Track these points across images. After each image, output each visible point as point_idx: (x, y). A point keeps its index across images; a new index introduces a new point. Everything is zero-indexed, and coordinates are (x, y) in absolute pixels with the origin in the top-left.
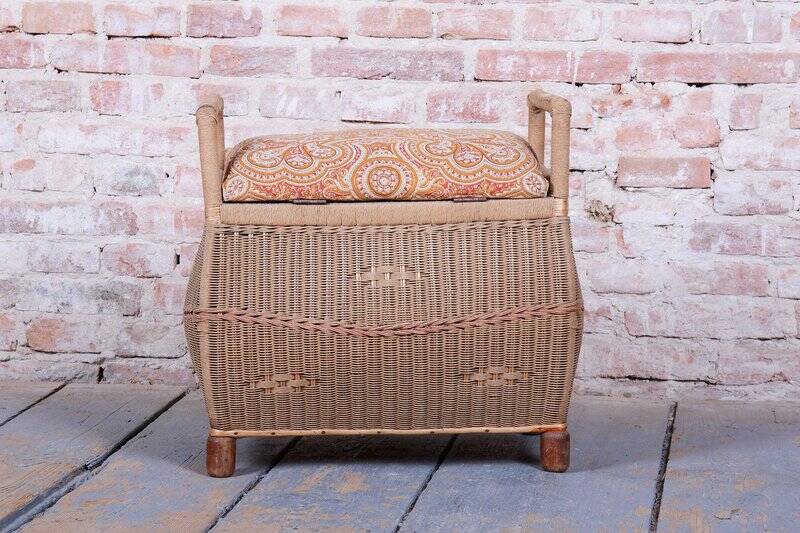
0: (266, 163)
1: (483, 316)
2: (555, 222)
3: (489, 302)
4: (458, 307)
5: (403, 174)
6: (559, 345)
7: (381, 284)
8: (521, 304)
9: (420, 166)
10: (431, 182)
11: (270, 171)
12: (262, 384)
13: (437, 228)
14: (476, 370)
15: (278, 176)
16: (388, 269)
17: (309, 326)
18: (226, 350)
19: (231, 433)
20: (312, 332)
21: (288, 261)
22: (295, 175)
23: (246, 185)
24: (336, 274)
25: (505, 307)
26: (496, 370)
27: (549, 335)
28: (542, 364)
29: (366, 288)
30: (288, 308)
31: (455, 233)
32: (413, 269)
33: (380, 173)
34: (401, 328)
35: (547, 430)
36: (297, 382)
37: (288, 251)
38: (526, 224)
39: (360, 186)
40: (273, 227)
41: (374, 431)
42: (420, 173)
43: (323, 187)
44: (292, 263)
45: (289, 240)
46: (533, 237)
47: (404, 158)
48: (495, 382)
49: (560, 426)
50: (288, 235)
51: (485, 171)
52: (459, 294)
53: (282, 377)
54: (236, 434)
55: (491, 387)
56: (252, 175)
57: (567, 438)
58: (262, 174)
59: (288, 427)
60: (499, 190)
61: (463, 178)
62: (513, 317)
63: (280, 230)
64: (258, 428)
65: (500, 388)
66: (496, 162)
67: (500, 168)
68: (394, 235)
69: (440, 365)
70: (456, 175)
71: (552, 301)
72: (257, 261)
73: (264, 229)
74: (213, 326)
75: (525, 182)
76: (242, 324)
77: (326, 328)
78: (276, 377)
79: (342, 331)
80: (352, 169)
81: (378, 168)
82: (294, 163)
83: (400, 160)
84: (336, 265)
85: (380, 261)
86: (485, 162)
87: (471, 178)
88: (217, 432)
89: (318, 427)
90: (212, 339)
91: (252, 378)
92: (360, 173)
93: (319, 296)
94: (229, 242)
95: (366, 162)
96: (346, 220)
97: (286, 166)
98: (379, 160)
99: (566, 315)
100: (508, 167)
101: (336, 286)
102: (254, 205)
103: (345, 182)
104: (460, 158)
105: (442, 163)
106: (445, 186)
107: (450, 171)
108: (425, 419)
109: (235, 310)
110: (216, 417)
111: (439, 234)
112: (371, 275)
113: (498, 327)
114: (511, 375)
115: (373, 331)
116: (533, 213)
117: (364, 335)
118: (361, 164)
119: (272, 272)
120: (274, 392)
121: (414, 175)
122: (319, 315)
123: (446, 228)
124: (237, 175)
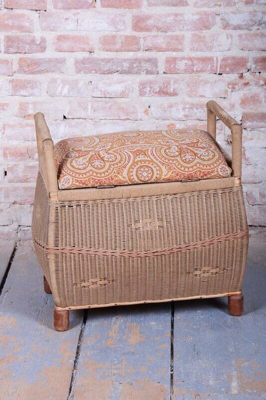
0: (81, 167)
1: (199, 242)
2: (235, 190)
3: (202, 234)
4: (187, 239)
5: (154, 169)
6: (239, 254)
7: (146, 229)
8: (219, 234)
9: (163, 164)
10: (170, 173)
11: (83, 171)
12: (83, 284)
13: (173, 196)
14: (196, 269)
15: (88, 174)
16: (148, 220)
17: (109, 254)
18: (64, 268)
19: (67, 309)
20: (110, 257)
21: (95, 219)
22: (97, 173)
23: (71, 180)
24: (121, 225)
25: (211, 237)
26: (206, 269)
27: (233, 249)
28: (230, 264)
29: (138, 232)
30: (97, 245)
31: (183, 199)
32: (162, 220)
33: (142, 169)
34: (157, 252)
35: (232, 295)
36: (103, 282)
37: (95, 214)
38: (220, 192)
39: (132, 178)
40: (87, 201)
41: (142, 302)
42: (163, 168)
43: (112, 179)
44: (98, 221)
45: (95, 208)
46: (224, 198)
47: (154, 160)
48: (206, 275)
49: (238, 293)
50: (95, 205)
51: (198, 165)
52: (186, 231)
53: (94, 280)
54: (70, 308)
55: (204, 277)
56: (74, 175)
57: (242, 298)
58: (80, 174)
59: (97, 303)
60: (206, 175)
61: (186, 170)
62: (215, 241)
63: (90, 203)
64: (81, 305)
65: (208, 277)
66: (203, 160)
67: (206, 163)
68: (151, 201)
69: (178, 268)
70: (182, 169)
71: (235, 232)
72: (79, 221)
73: (82, 203)
74: (57, 256)
75: (219, 170)
76: (72, 255)
77: (118, 254)
78: (91, 280)
79: (126, 256)
80: (127, 168)
81: (141, 167)
82: (96, 166)
83: (152, 161)
84: (121, 220)
85: (144, 216)
86: (197, 160)
87: (191, 169)
88: (59, 309)
89: (113, 302)
90: (57, 263)
91: (78, 282)
92: (131, 170)
93: (113, 237)
94: (63, 211)
95: (135, 163)
96: (125, 195)
97: (92, 168)
98: (141, 161)
99: (242, 238)
100: (210, 162)
101: (122, 231)
102: (76, 190)
103: (124, 176)
104: (184, 158)
105: (174, 162)
106: (177, 175)
107: (179, 166)
108: (169, 294)
109: (68, 248)
110: (59, 301)
111: (174, 200)
112: (140, 225)
113: (207, 247)
114: (214, 271)
115: (142, 254)
116: (223, 186)
117: (137, 257)
118: (132, 165)
119: (87, 226)
120: (90, 287)
121: (161, 170)
122: (113, 248)
123: (178, 196)
124: (66, 175)
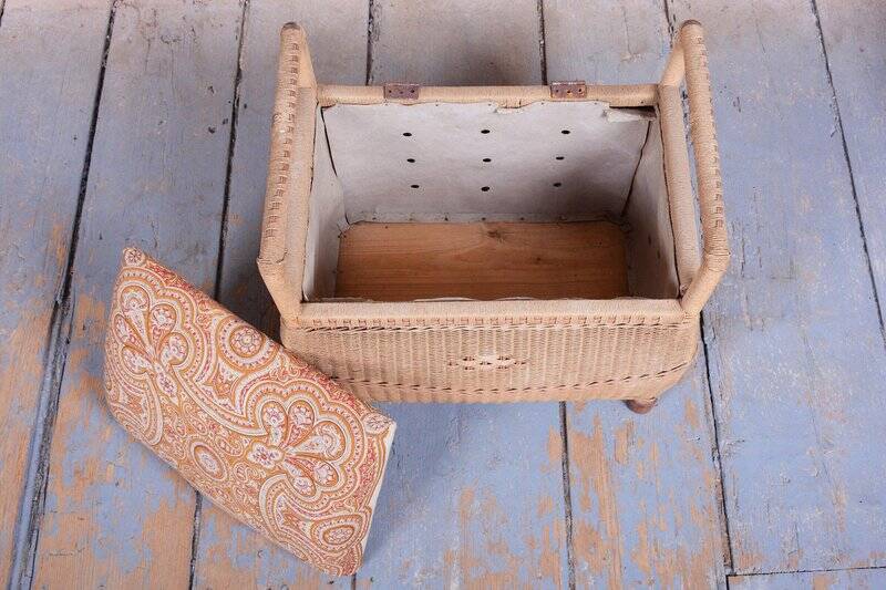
0: (332, 431)
5: (227, 336)
9: (208, 335)
10: (211, 312)
11: (335, 419)
15: (332, 408)
22: (317, 399)
23: (367, 419)
33: (245, 350)
39: (271, 350)
42: (213, 327)
43: (303, 371)
47: (214, 352)
51: (161, 292)
56: (355, 424)
58: (344, 420)
60: (165, 272)
61: (182, 300)
66: (146, 296)
67: (148, 288)
70: (187, 305)
75: (139, 262)
80: (263, 373)
81: (243, 356)
82: (308, 414)
83: (218, 353)
86: (155, 301)
87: (177, 295)
92: (262, 363)
95: (246, 371)
97: (317, 415)
98: (234, 366)
100: (140, 283)
103: (279, 361)
104: (171, 321)
105: (188, 325)
106: (203, 302)
107: (188, 312)
118: (253, 371)
121: (220, 327)
124: (368, 434)
